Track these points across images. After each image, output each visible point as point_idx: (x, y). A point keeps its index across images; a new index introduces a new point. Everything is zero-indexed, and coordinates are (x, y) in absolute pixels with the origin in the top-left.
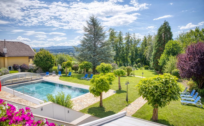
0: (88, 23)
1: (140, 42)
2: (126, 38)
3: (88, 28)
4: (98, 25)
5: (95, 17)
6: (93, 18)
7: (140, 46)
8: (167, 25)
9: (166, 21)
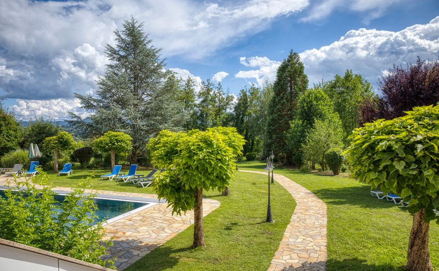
0: (119, 36)
1: (232, 102)
2: (200, 95)
3: (117, 49)
4: (145, 45)
5: (136, 25)
6: (133, 26)
7: (231, 111)
8: (295, 60)
9: (294, 52)
